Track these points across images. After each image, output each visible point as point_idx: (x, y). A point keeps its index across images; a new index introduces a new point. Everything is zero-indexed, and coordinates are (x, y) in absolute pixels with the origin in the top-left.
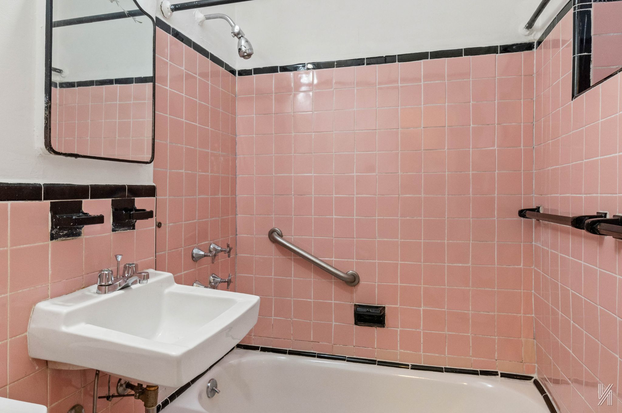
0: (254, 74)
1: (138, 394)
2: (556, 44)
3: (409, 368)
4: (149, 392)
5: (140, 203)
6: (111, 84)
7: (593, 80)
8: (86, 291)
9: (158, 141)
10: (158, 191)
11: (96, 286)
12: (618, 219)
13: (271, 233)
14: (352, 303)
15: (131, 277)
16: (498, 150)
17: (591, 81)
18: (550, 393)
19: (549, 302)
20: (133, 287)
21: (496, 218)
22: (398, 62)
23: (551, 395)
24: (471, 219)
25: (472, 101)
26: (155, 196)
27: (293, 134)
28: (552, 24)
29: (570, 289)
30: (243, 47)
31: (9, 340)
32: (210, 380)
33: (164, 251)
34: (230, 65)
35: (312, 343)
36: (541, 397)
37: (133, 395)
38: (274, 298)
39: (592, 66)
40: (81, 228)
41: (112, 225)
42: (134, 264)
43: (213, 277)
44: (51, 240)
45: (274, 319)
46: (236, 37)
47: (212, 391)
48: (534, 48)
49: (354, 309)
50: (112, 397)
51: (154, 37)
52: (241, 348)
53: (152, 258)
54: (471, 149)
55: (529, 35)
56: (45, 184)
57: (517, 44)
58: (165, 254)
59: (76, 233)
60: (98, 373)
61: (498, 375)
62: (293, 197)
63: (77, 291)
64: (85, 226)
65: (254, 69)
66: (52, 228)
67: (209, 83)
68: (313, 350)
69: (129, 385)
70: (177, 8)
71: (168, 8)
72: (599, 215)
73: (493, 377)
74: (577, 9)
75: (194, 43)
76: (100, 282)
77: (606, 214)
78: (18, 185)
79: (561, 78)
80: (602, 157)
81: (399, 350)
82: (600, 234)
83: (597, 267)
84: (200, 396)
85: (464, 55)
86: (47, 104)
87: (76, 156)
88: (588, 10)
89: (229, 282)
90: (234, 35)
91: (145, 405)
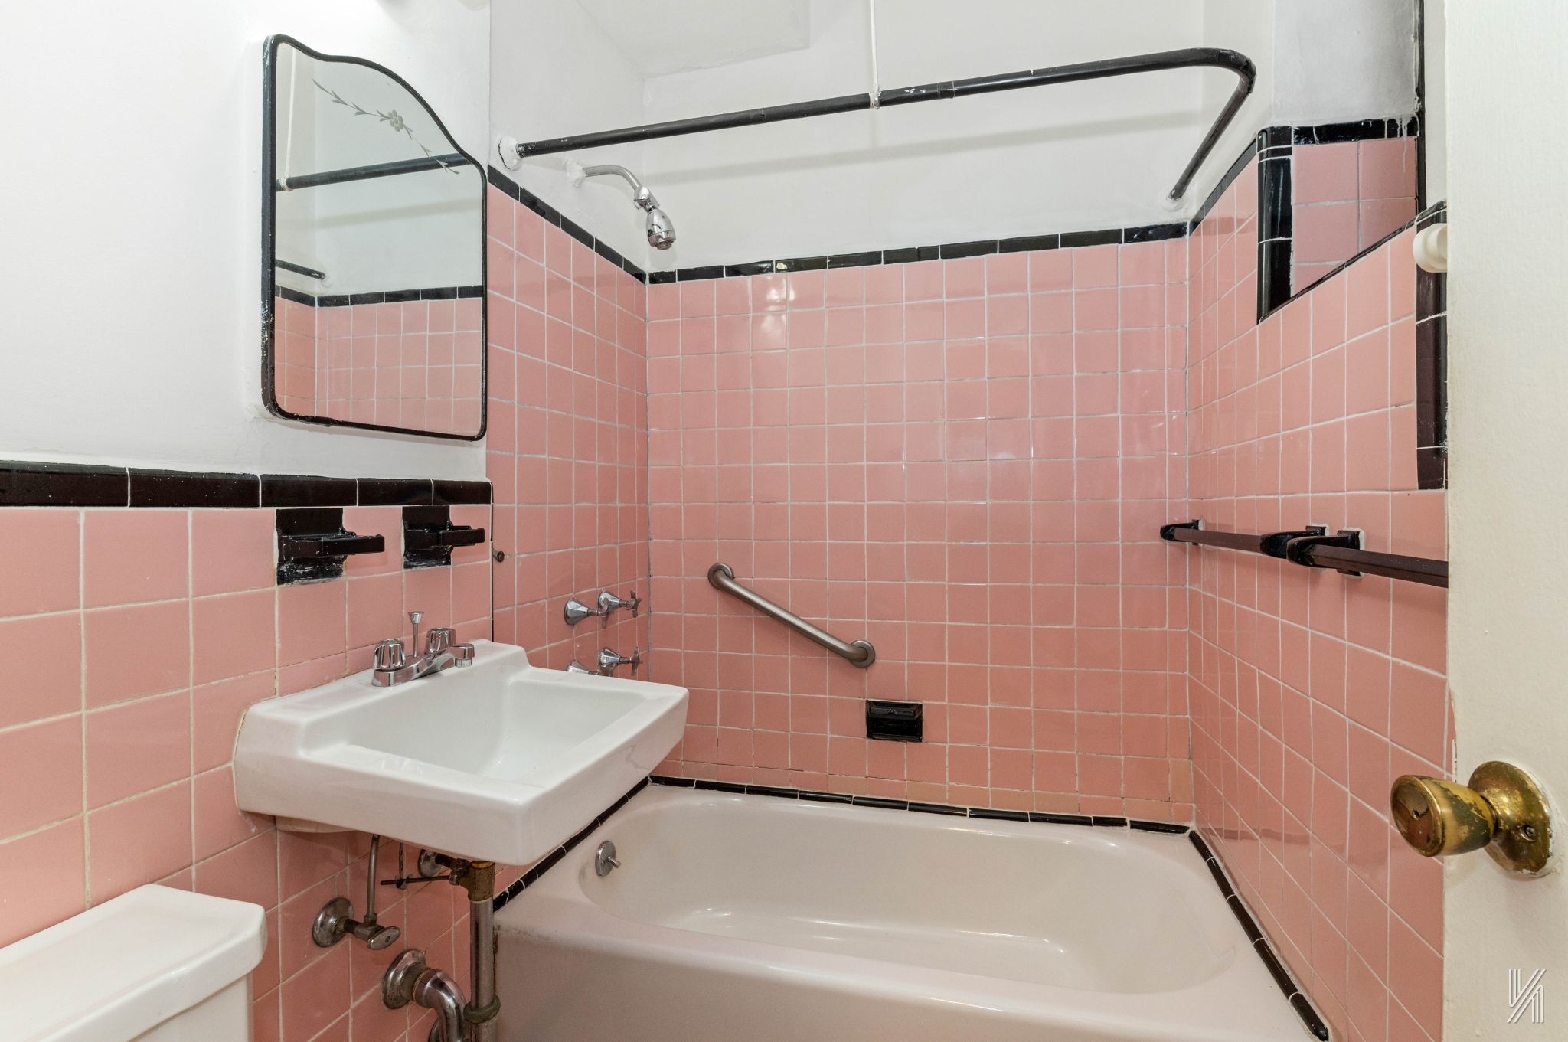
0: (679, 280)
1: (456, 876)
2: (1227, 225)
3: (965, 815)
4: (478, 872)
5: (460, 515)
6: (413, 299)
7: (1295, 286)
8: (351, 681)
9: (495, 399)
10: (496, 493)
11: (371, 672)
12: (1347, 538)
13: (715, 574)
14: (862, 699)
15: (440, 653)
16: (1122, 417)
17: (1292, 288)
18: (1219, 855)
19: (1216, 692)
20: (446, 672)
21: (1119, 542)
22: (942, 258)
23: (1222, 860)
24: (1076, 544)
25: (1077, 329)
26: (489, 502)
27: (752, 390)
28: (1219, 188)
29: (1255, 668)
30: (655, 227)
31: (193, 778)
32: (602, 845)
33: (510, 606)
34: (635, 263)
35: (790, 773)
36: (1203, 864)
37: (447, 877)
38: (719, 691)
39: (1293, 261)
40: (340, 561)
41: (405, 555)
42: (447, 629)
43: (606, 653)
44: (279, 583)
45: (720, 729)
46: (642, 208)
47: (606, 863)
48: (1185, 233)
49: (867, 709)
50: (407, 882)
51: (483, 201)
52: (660, 783)
53: (486, 618)
54: (1075, 418)
55: (1176, 210)
56: (264, 475)
57: (1155, 227)
58: (512, 612)
59: (330, 571)
60: (376, 838)
61: (1126, 824)
62: (753, 507)
63: (334, 680)
64: (349, 557)
65: (678, 270)
66: (281, 562)
67: (595, 294)
68: (792, 786)
69: (443, 859)
70: (530, 150)
71: (512, 151)
72: (1309, 530)
73: (1118, 829)
74: (1265, 156)
75: (564, 219)
76: (379, 663)
77: (1323, 529)
78: (208, 477)
79: (1236, 285)
80: (1315, 425)
81: (949, 783)
82: (1315, 565)
83: (1306, 626)
84: (582, 874)
85: (1061, 247)
86: (265, 320)
87: (328, 422)
88: (1284, 159)
89: (635, 663)
90: (638, 205)
91: (470, 897)
